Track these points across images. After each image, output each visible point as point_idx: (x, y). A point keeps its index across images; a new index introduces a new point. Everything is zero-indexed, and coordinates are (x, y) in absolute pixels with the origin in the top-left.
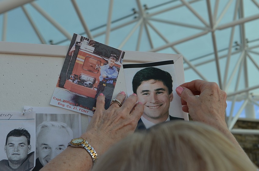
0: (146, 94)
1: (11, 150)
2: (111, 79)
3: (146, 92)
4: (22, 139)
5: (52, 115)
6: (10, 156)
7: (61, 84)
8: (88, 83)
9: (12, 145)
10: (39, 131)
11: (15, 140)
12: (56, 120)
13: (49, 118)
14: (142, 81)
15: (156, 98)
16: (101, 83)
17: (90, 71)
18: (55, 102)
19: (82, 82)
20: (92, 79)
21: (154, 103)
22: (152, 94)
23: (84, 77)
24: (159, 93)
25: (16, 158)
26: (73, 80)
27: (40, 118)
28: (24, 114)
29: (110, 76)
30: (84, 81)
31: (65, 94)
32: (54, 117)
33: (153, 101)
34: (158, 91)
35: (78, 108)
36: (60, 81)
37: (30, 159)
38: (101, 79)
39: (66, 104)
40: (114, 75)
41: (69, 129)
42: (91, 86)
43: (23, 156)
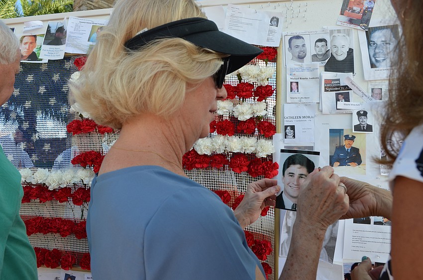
0: (291, 176)
1: (318, 49)
2: (370, 8)
3: (292, 174)
4: (323, 43)
5: (338, 30)
6: (317, 52)
7: (342, 14)
8: (357, 11)
9: (318, 47)
10: (331, 39)
11: (319, 44)
12: (340, 33)
13: (336, 32)
14: (291, 164)
15: (298, 181)
16: (364, 11)
17: (358, 4)
18: (339, 23)
19: (353, 11)
20: (359, 9)
21: (295, 185)
22: (296, 176)
23: (355, 8)
24: (302, 177)
25: (320, 53)
26: (349, 11)
27: (332, 32)
28: (323, 30)
29: (369, 6)
30: (355, 10)
31: (344, 18)
32: (339, 31)
33: (295, 183)
34: (301, 176)
35: (352, 25)
36: (341, 12)
37: (328, 53)
38: (364, 9)
39: (345, 24)
40: (372, 6)
41: (347, 37)
42: (359, 13)
43: (324, 52)
